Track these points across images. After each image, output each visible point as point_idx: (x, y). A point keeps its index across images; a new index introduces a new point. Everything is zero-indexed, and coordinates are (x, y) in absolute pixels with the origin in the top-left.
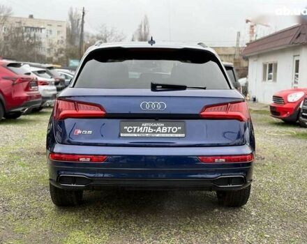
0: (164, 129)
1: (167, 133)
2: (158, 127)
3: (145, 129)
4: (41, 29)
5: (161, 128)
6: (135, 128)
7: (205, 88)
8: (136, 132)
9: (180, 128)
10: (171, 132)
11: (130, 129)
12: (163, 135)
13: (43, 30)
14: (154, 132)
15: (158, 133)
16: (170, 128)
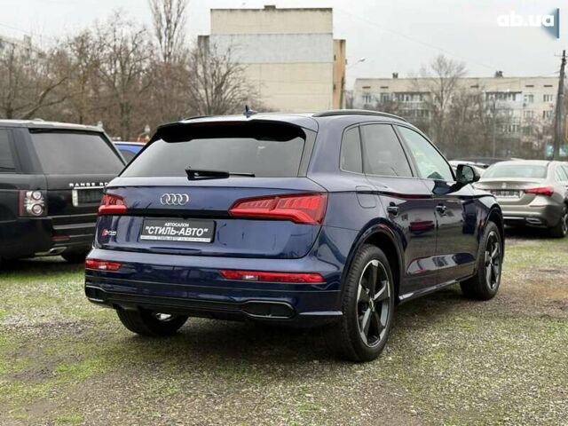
0: (189, 231)
1: (191, 236)
2: (181, 228)
3: (167, 231)
4: (514, 94)
5: (186, 228)
6: (157, 228)
7: (253, 176)
8: (157, 235)
9: (206, 230)
10: (195, 236)
11: (152, 230)
12: (186, 239)
13: (517, 96)
14: (176, 235)
15: (181, 235)
16: (194, 229)
